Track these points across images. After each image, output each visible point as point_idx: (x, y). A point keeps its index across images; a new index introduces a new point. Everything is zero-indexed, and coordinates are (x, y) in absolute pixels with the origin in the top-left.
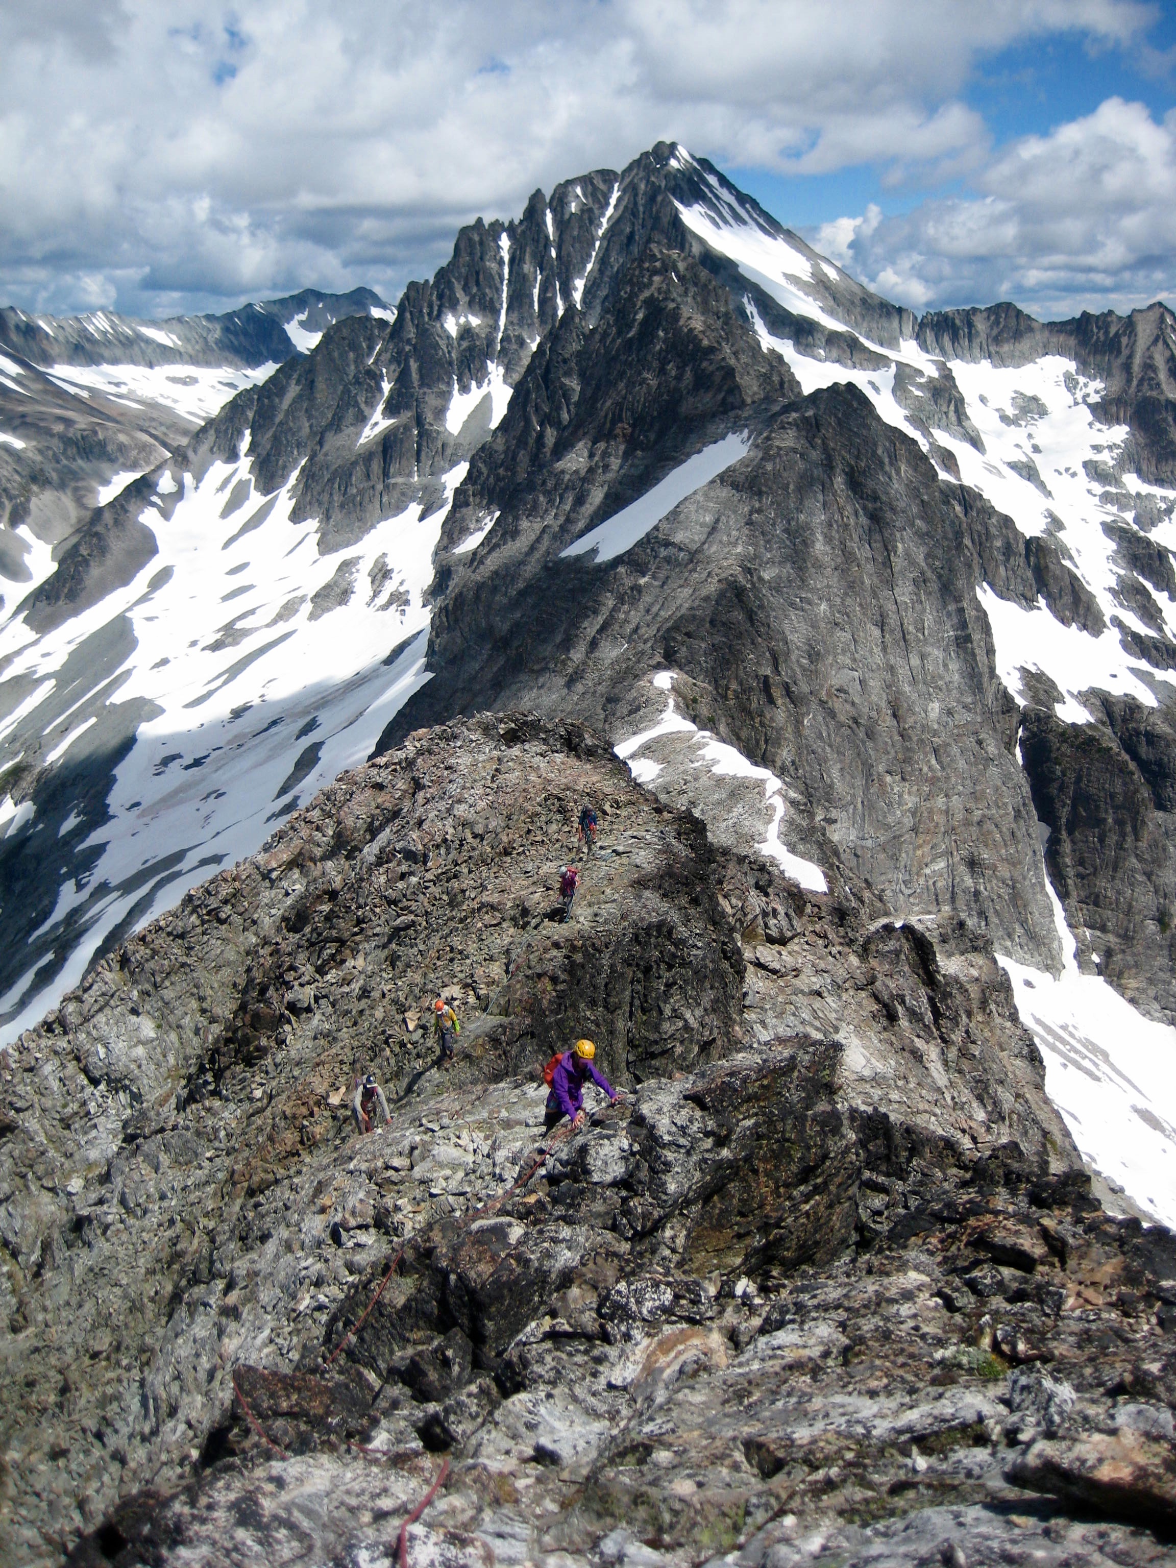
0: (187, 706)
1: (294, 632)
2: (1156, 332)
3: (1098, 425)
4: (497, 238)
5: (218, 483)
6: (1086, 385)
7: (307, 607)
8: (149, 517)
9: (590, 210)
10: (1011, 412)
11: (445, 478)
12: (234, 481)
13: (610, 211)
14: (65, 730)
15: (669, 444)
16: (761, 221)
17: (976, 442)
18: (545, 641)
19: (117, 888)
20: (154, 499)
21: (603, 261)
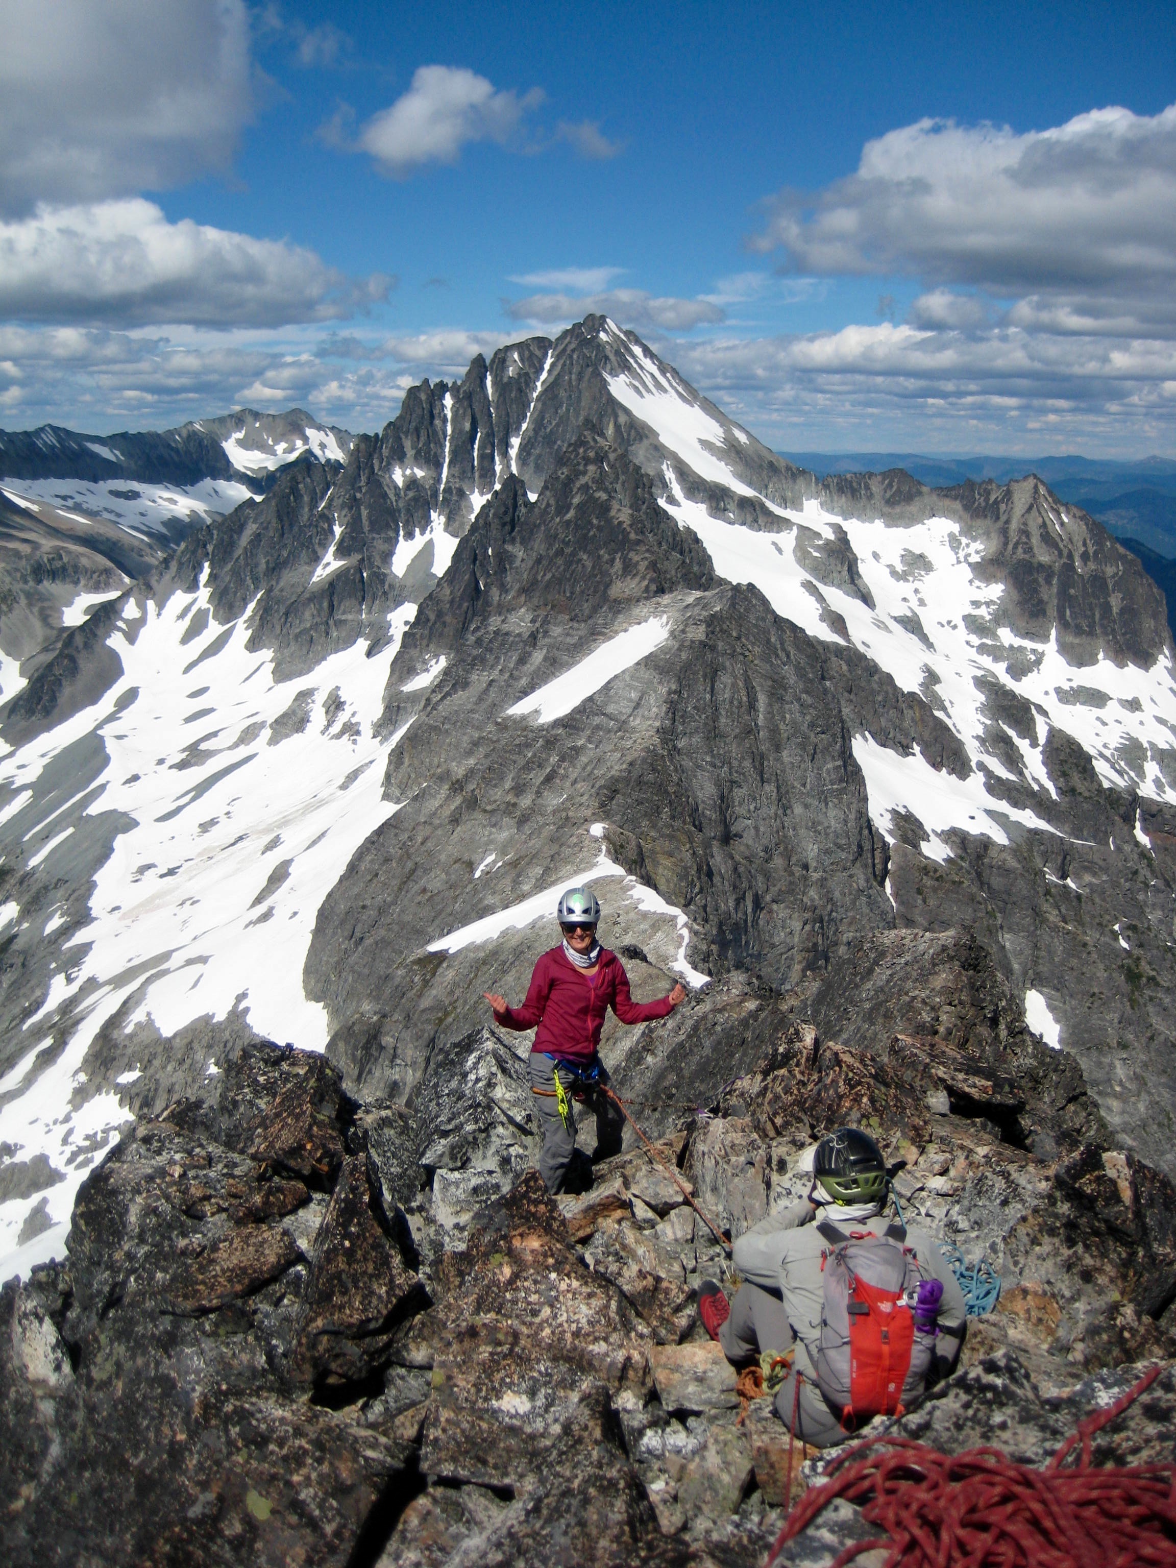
0: (159, 820)
1: (255, 755)
2: (1030, 500)
3: (977, 583)
4: (442, 397)
5: (179, 611)
6: (968, 545)
7: (266, 733)
8: (116, 641)
9: (527, 374)
10: (900, 568)
11: (390, 617)
12: (194, 609)
13: (544, 375)
14: (45, 837)
15: (600, 621)
16: (680, 389)
17: (867, 599)
18: (495, 786)
19: (108, 982)
20: (120, 624)
21: (538, 424)
